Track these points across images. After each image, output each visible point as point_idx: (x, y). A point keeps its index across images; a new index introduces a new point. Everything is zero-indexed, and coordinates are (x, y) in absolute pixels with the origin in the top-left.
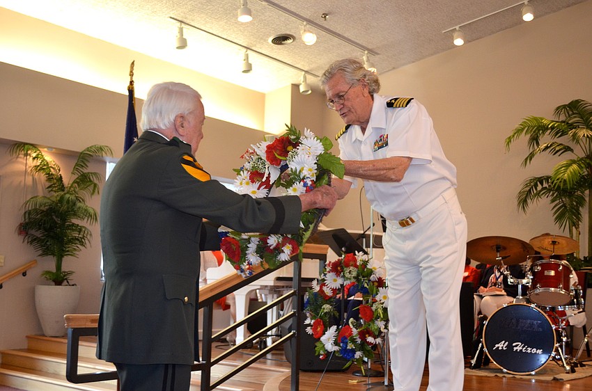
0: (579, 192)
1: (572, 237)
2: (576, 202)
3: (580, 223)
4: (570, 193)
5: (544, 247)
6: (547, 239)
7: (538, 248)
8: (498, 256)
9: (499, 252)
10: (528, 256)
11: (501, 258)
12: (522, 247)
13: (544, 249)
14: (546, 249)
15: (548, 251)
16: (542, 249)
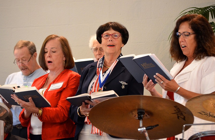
5: (208, 113)
6: (212, 99)
7: (199, 114)
8: (141, 125)
9: (142, 120)
10: (184, 126)
11: (145, 128)
12: (176, 112)
13: (208, 114)
14: (210, 116)
15: (213, 117)
16: (205, 114)
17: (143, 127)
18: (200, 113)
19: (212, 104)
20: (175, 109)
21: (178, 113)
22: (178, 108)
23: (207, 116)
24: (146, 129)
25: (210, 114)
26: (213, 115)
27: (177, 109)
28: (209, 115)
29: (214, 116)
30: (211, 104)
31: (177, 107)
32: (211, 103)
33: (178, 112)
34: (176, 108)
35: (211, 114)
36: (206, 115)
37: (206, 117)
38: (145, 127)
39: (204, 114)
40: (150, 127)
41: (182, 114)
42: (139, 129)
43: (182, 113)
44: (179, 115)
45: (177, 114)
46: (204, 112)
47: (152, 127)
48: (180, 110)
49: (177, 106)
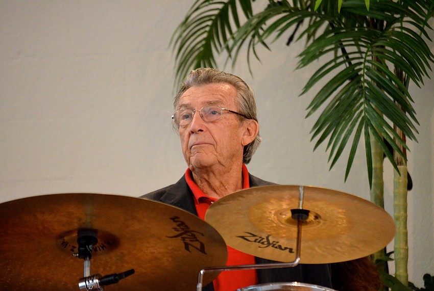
0: (408, 24)
1: (380, 201)
2: (397, 62)
3: (409, 142)
4: (375, 24)
5: (264, 236)
6: (273, 201)
7: (241, 239)
8: (87, 273)
9: (90, 258)
10: (202, 272)
11: (96, 281)
12: (177, 233)
13: (263, 241)
14: (269, 244)
15: (276, 247)
16: (255, 241)
17: (91, 277)
18: (243, 237)
19: (273, 212)
20: (175, 225)
21: (184, 236)
22: (183, 223)
23: (260, 245)
24: (101, 284)
25: (268, 240)
26: (277, 242)
27: (179, 225)
28: (266, 243)
29: (278, 244)
30: (270, 213)
31: (178, 220)
32: (272, 210)
33: (185, 233)
34: (176, 222)
35: (271, 239)
36: (259, 242)
37: (260, 247)
38: (96, 279)
39: (253, 239)
40: (112, 278)
41: (194, 238)
42: (81, 284)
43: (194, 235)
44: (188, 241)
45: (182, 238)
46: (254, 236)
47: (117, 277)
48: (187, 227)
49: (177, 218)
